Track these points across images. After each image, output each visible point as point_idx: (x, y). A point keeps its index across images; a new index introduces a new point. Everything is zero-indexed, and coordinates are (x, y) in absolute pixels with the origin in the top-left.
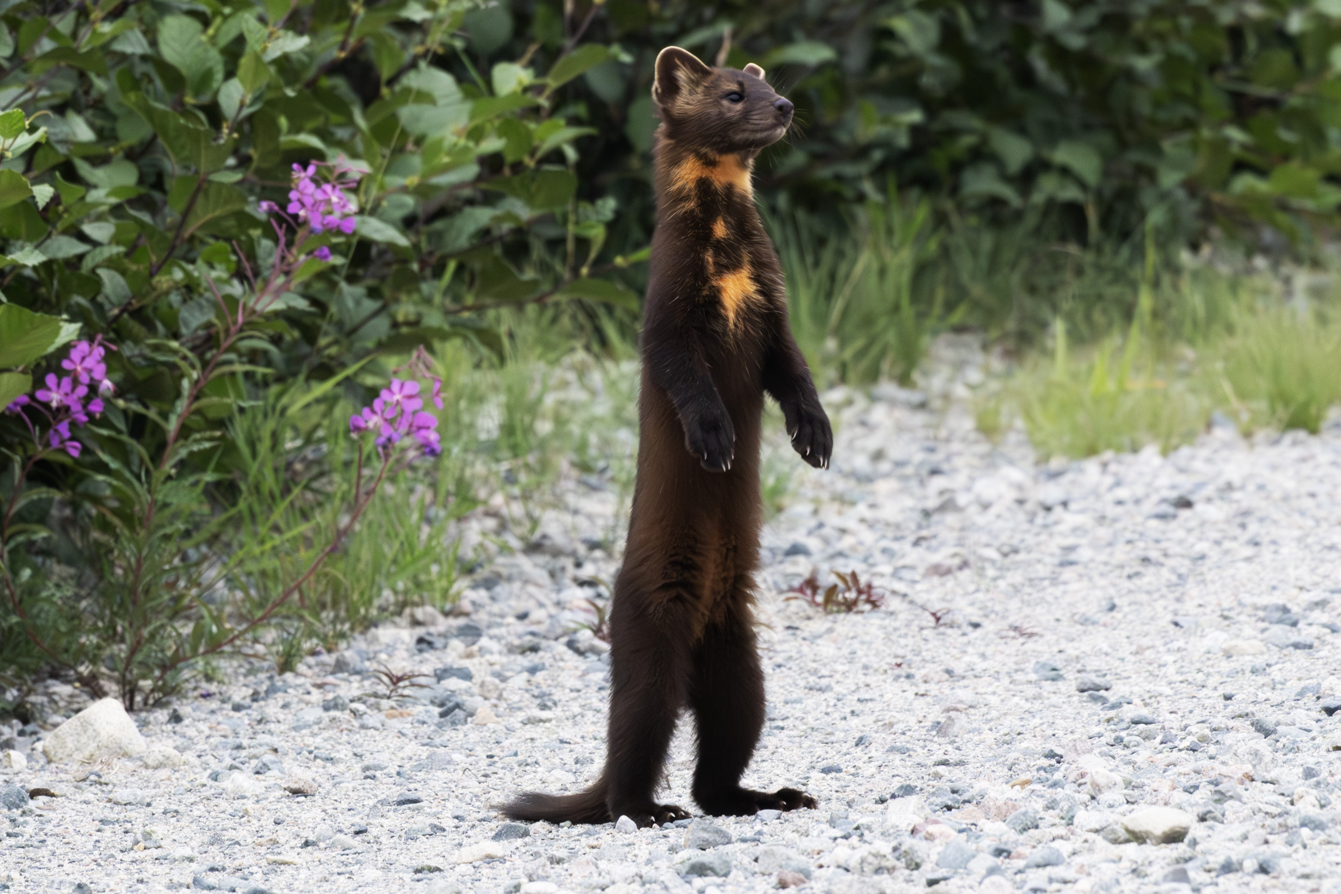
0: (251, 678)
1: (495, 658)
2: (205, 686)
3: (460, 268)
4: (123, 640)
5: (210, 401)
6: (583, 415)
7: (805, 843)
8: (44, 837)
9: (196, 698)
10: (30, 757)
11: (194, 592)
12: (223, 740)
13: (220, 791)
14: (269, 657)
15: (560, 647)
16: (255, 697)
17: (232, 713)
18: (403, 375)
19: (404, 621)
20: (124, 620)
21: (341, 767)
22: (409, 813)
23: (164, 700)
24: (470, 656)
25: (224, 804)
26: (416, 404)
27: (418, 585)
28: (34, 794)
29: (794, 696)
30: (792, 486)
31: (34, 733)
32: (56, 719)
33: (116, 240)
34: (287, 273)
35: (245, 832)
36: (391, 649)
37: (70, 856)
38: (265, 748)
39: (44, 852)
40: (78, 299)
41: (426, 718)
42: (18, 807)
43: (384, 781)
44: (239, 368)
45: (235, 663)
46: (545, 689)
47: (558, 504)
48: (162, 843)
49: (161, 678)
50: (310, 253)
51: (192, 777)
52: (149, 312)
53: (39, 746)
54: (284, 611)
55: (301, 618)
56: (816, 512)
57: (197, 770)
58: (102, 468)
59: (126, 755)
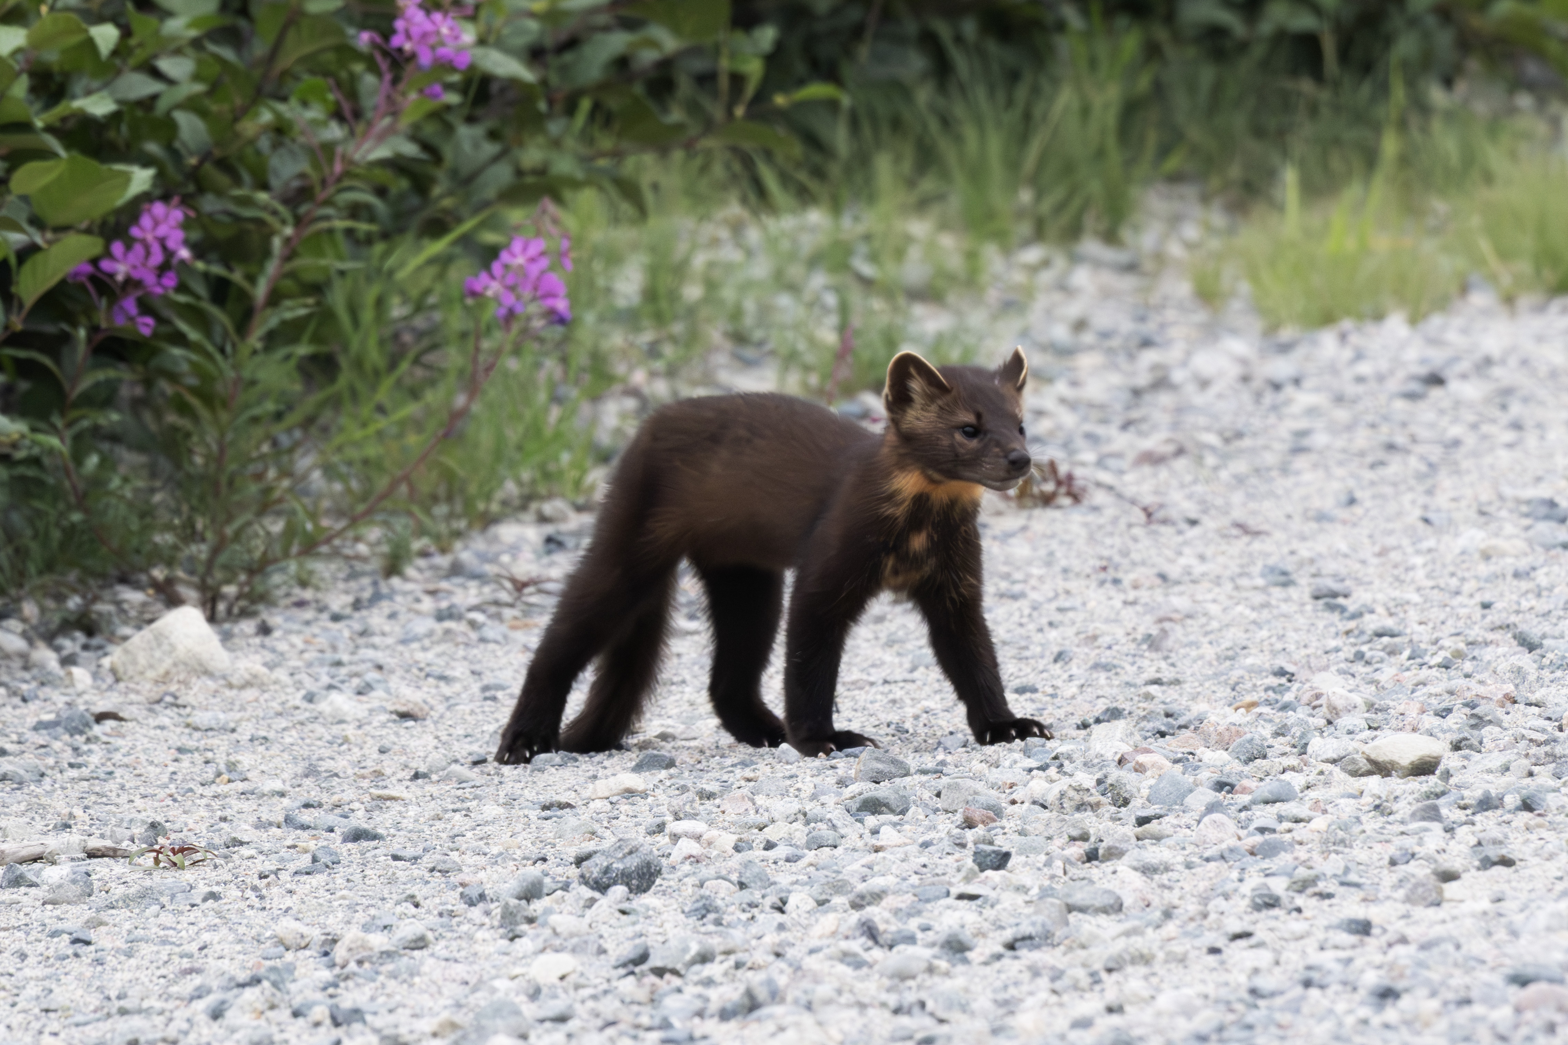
0: (353, 584)
2: (300, 593)
3: (597, 107)
4: (203, 540)
5: (306, 262)
6: (738, 278)
7: (994, 775)
8: (111, 768)
9: (288, 607)
10: (95, 675)
11: (286, 483)
12: (320, 655)
13: (315, 714)
14: (372, 559)
16: (357, 605)
17: (330, 624)
18: (527, 231)
19: (529, 516)
20: (204, 516)
21: (457, 687)
23: (252, 608)
25: (320, 730)
26: (540, 266)
27: (547, 476)
28: (101, 718)
31: (100, 647)
32: (126, 630)
33: (196, 77)
34: (394, 114)
35: (345, 763)
36: (514, 550)
37: (142, 790)
38: (369, 665)
39: (112, 786)
40: (152, 148)
42: (81, 733)
43: (507, 702)
44: (339, 224)
45: (333, 566)
47: (708, 380)
48: (249, 775)
49: (248, 583)
50: (421, 91)
51: (284, 698)
52: (234, 160)
53: (106, 662)
54: (390, 506)
55: (410, 514)
57: (289, 690)
58: (180, 339)
59: (207, 673)
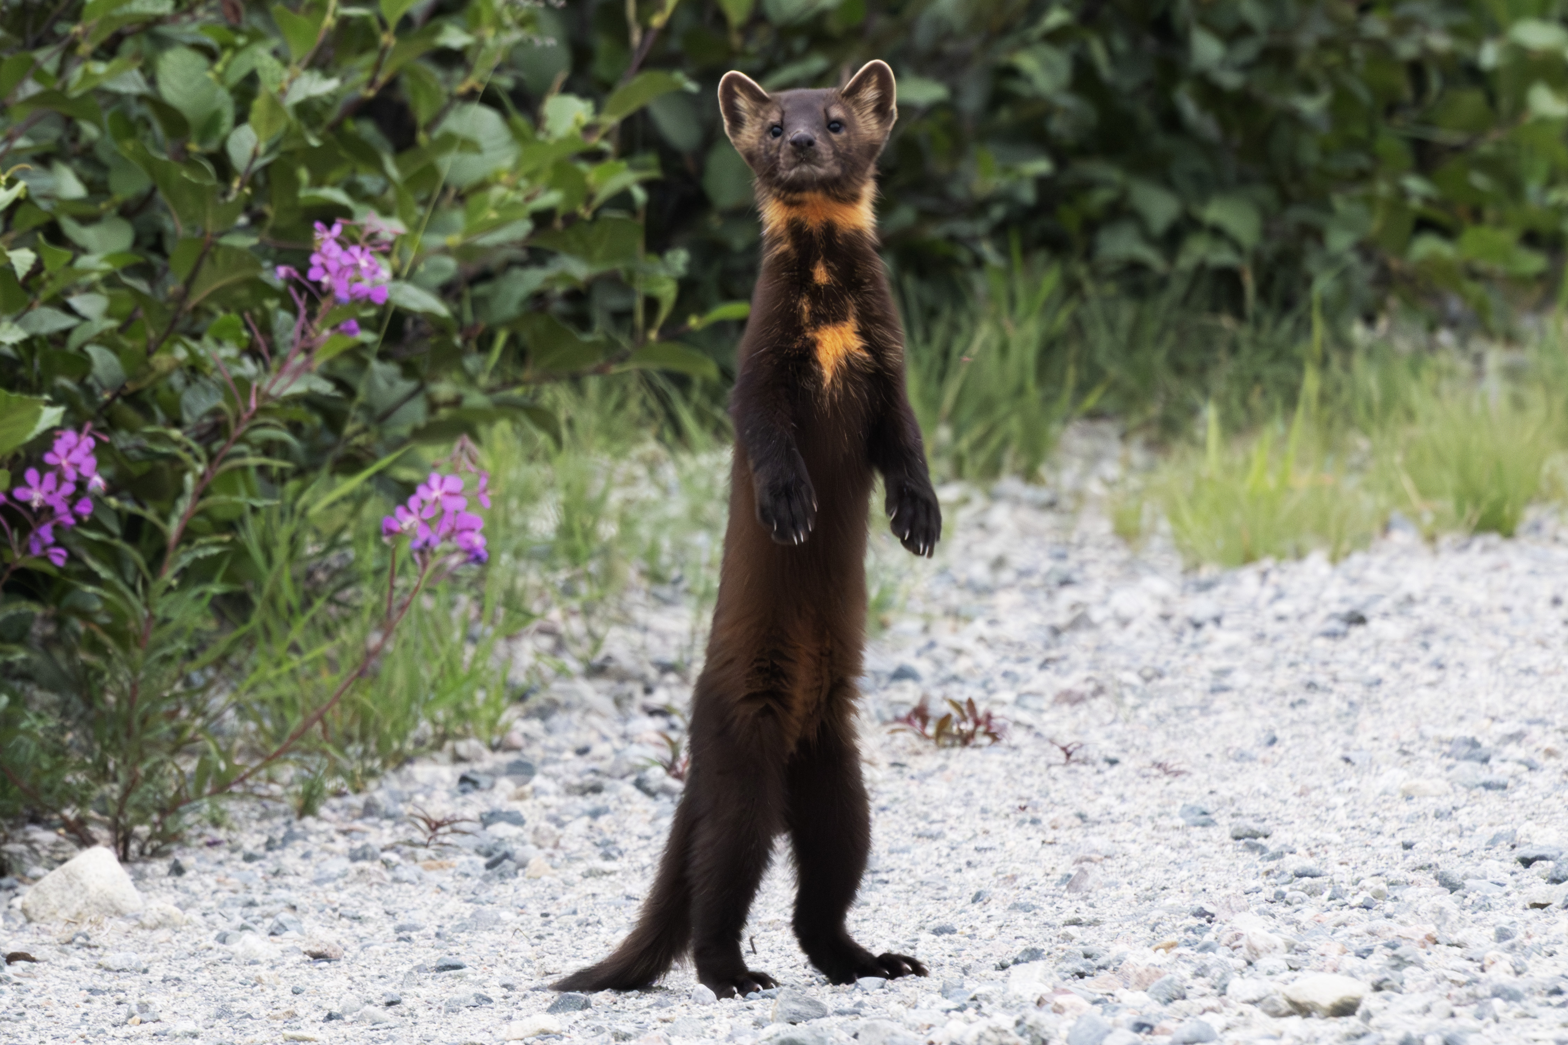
0: (266, 824)
1: (552, 800)
2: (213, 833)
3: (513, 340)
4: (115, 780)
5: (219, 500)
6: (654, 516)
7: (913, 1016)
8: (23, 1009)
9: (200, 847)
10: (6, 916)
11: (199, 722)
12: (233, 895)
13: (228, 955)
14: (286, 799)
15: (627, 788)
16: (270, 845)
17: (243, 865)
18: (444, 469)
19: (443, 756)
20: (116, 756)
21: (371, 927)
22: (450, 981)
23: (164, 848)
24: (521, 797)
25: (232, 971)
26: (458, 503)
27: (461, 714)
28: (11, 958)
29: (901, 844)
30: (899, 599)
31: (11, 888)
32: (37, 870)
33: (109, 314)
34: (308, 351)
35: (258, 1004)
36: (428, 789)
37: (54, 1031)
38: (281, 905)
39: (23, 1027)
40: (64, 380)
41: (469, 870)
43: (421, 943)
44: (252, 461)
45: (246, 806)
46: (609, 836)
47: (625, 620)
48: (161, 1016)
49: (161, 823)
50: (335, 328)
51: (196, 938)
52: (147, 396)
53: (17, 902)
54: (304, 745)
55: (324, 753)
56: (926, 629)
57: (202, 931)
58: (92, 577)
59: (119, 913)
